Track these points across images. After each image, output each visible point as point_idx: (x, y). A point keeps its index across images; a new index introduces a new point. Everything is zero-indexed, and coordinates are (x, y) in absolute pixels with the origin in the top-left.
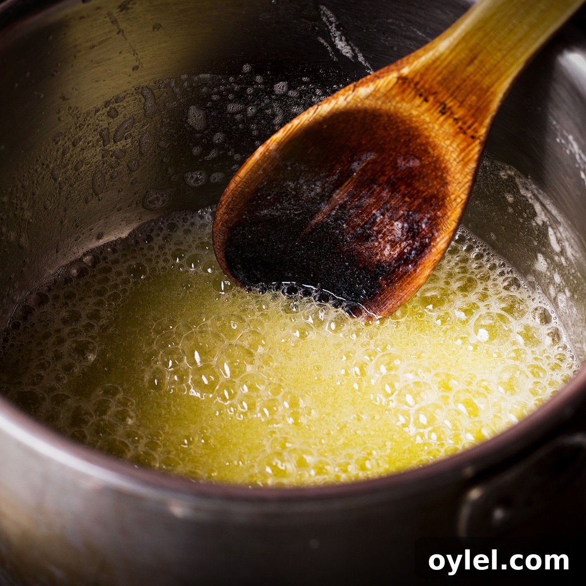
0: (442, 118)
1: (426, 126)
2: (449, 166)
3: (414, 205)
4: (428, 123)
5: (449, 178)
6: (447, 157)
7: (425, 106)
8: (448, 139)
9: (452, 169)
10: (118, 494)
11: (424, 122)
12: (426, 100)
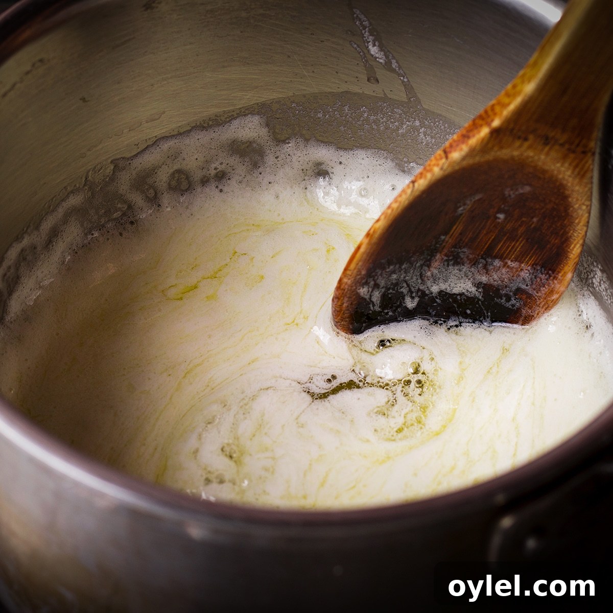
0: (547, 149)
1: (530, 160)
2: (565, 182)
3: (533, 223)
4: (532, 157)
5: (567, 192)
6: (560, 176)
7: (526, 144)
8: (558, 162)
9: (569, 184)
10: (134, 514)
11: (528, 157)
12: (526, 139)
